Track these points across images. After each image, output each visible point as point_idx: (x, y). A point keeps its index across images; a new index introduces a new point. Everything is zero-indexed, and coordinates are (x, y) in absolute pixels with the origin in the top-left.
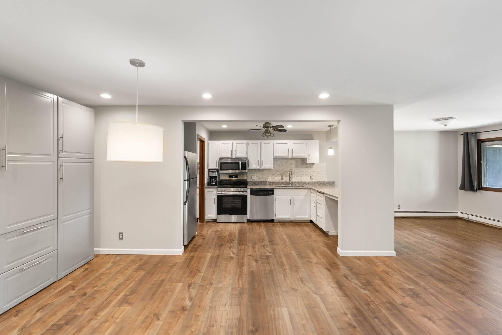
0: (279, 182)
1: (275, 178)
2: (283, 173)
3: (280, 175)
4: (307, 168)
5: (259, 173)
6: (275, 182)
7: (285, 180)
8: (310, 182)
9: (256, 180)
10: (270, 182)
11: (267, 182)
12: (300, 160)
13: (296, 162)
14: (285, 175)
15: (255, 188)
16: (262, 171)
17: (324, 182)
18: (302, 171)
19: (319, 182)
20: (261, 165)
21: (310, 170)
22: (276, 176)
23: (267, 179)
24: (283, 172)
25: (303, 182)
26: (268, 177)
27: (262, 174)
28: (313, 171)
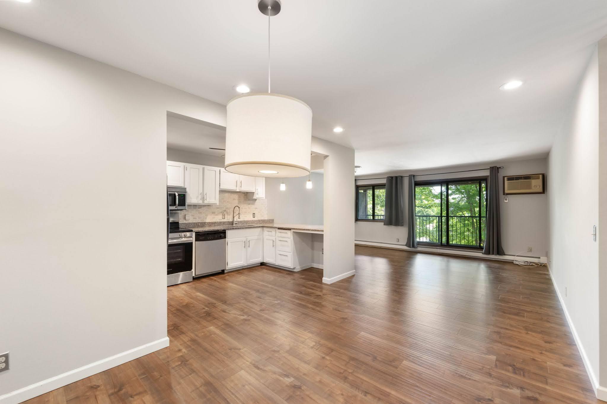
0: (221, 222)
1: (216, 217)
2: (225, 211)
3: (221, 212)
4: (249, 204)
5: (195, 210)
6: (215, 222)
7: (227, 219)
8: (252, 221)
9: (190, 221)
10: (210, 223)
11: (205, 222)
12: (243, 194)
13: (239, 197)
14: (227, 213)
15: (203, 231)
16: (199, 208)
17: (265, 220)
18: (245, 208)
19: (261, 220)
20: (203, 199)
21: (252, 207)
22: (216, 215)
23: (206, 218)
24: (224, 209)
25: (246, 221)
26: (207, 215)
27: (199, 213)
28: (256, 208)
